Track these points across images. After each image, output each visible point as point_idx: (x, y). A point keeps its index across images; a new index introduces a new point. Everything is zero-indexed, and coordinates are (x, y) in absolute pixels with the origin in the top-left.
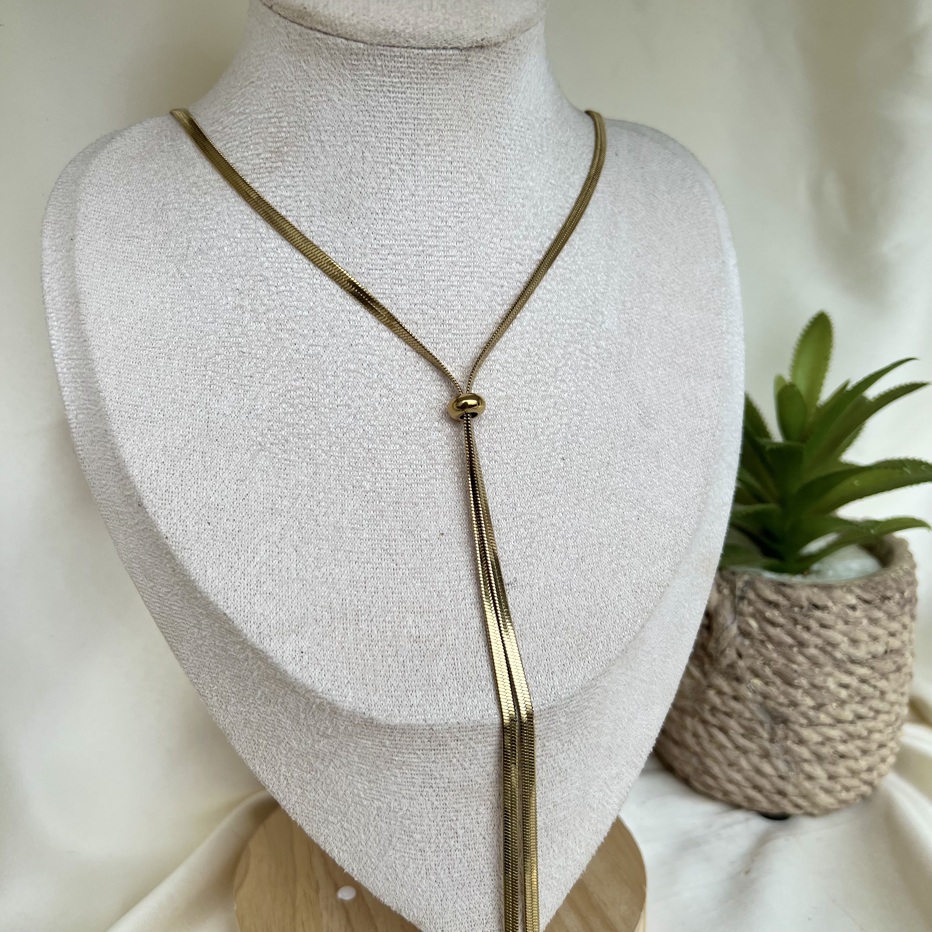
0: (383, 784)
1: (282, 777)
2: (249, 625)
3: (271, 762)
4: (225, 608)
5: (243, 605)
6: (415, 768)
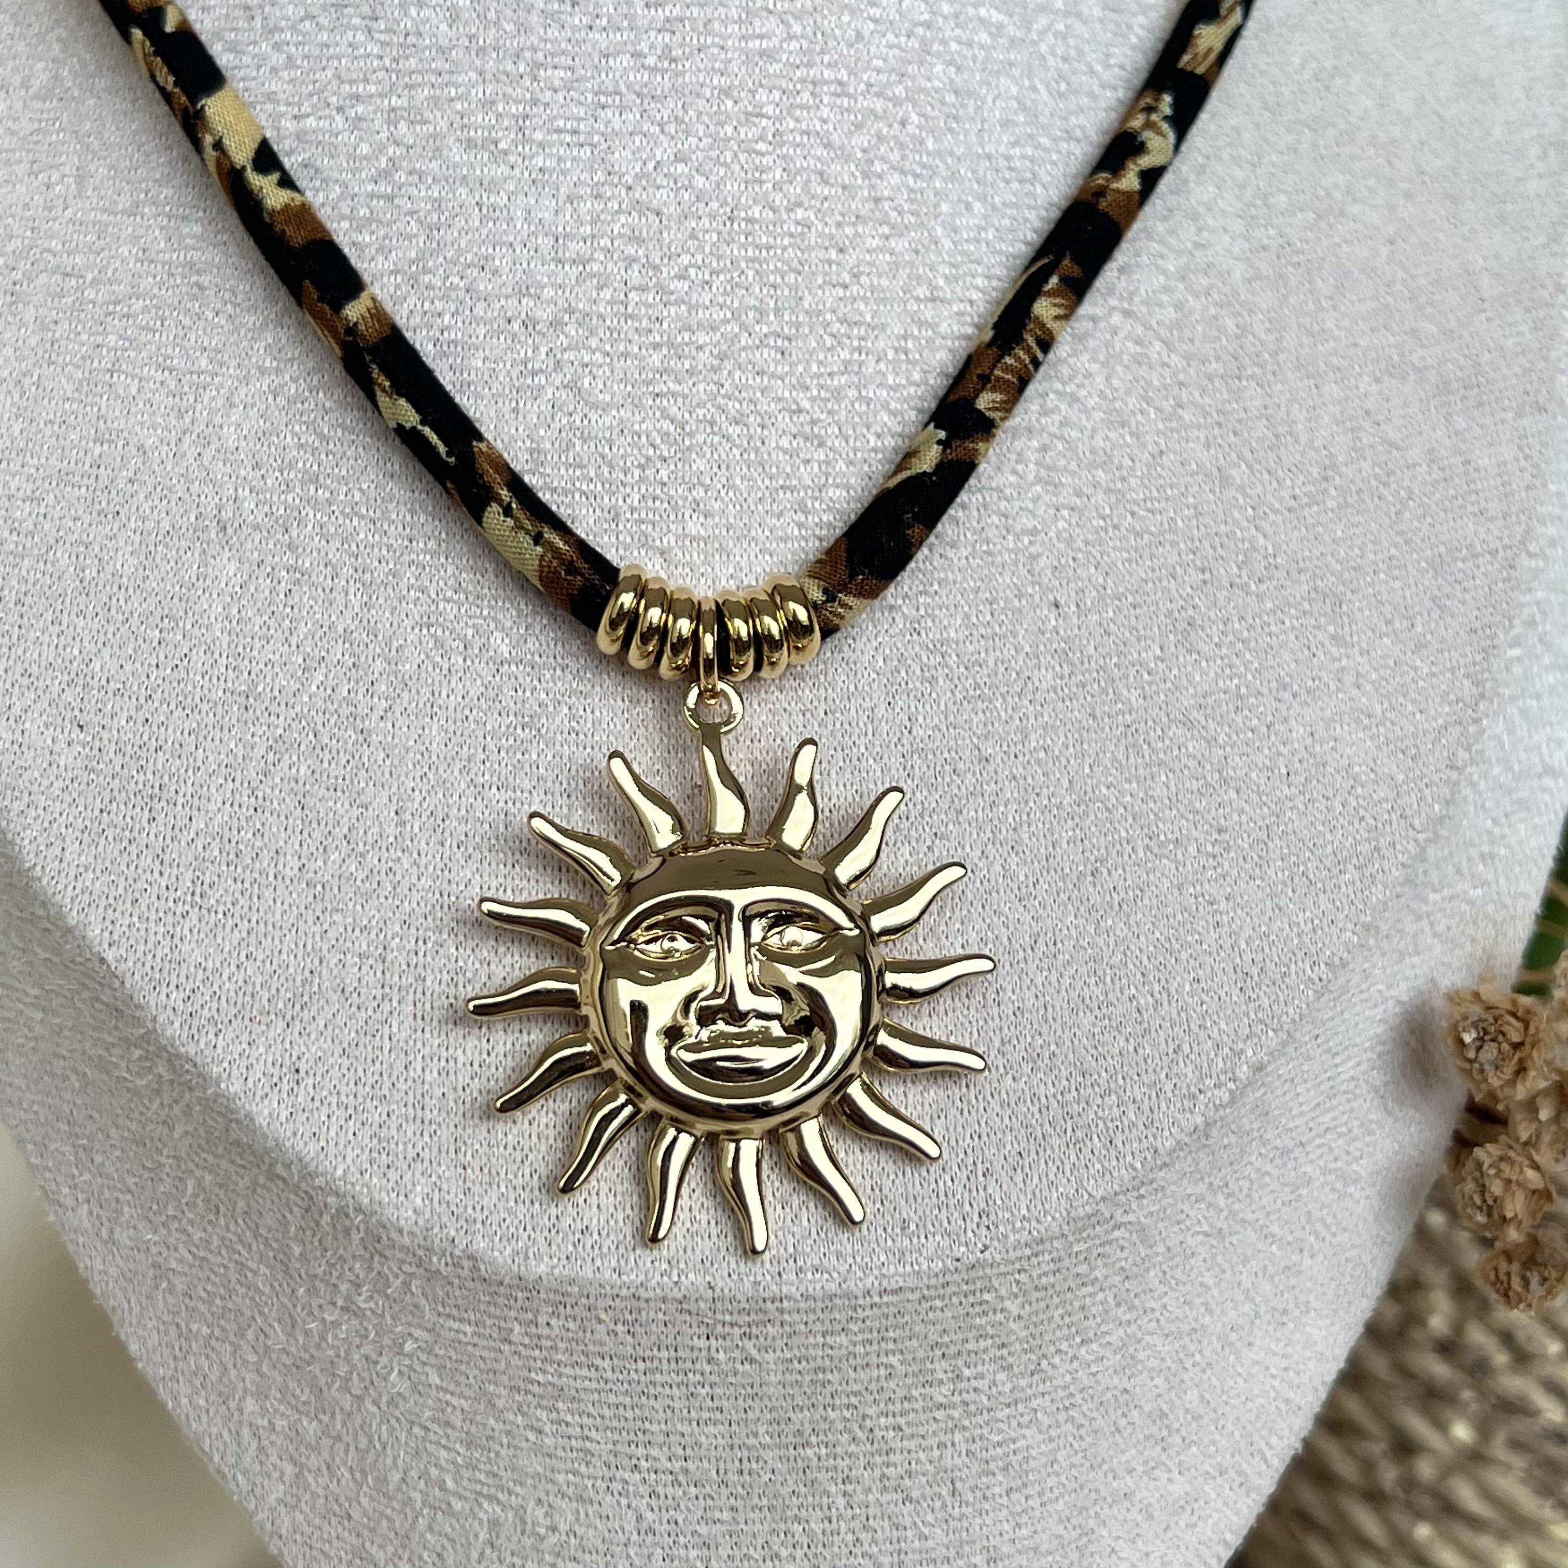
0: (503, 1452)
1: (246, 1432)
2: (164, 990)
3: (221, 1387)
4: (106, 946)
5: (152, 939)
6: (591, 1410)
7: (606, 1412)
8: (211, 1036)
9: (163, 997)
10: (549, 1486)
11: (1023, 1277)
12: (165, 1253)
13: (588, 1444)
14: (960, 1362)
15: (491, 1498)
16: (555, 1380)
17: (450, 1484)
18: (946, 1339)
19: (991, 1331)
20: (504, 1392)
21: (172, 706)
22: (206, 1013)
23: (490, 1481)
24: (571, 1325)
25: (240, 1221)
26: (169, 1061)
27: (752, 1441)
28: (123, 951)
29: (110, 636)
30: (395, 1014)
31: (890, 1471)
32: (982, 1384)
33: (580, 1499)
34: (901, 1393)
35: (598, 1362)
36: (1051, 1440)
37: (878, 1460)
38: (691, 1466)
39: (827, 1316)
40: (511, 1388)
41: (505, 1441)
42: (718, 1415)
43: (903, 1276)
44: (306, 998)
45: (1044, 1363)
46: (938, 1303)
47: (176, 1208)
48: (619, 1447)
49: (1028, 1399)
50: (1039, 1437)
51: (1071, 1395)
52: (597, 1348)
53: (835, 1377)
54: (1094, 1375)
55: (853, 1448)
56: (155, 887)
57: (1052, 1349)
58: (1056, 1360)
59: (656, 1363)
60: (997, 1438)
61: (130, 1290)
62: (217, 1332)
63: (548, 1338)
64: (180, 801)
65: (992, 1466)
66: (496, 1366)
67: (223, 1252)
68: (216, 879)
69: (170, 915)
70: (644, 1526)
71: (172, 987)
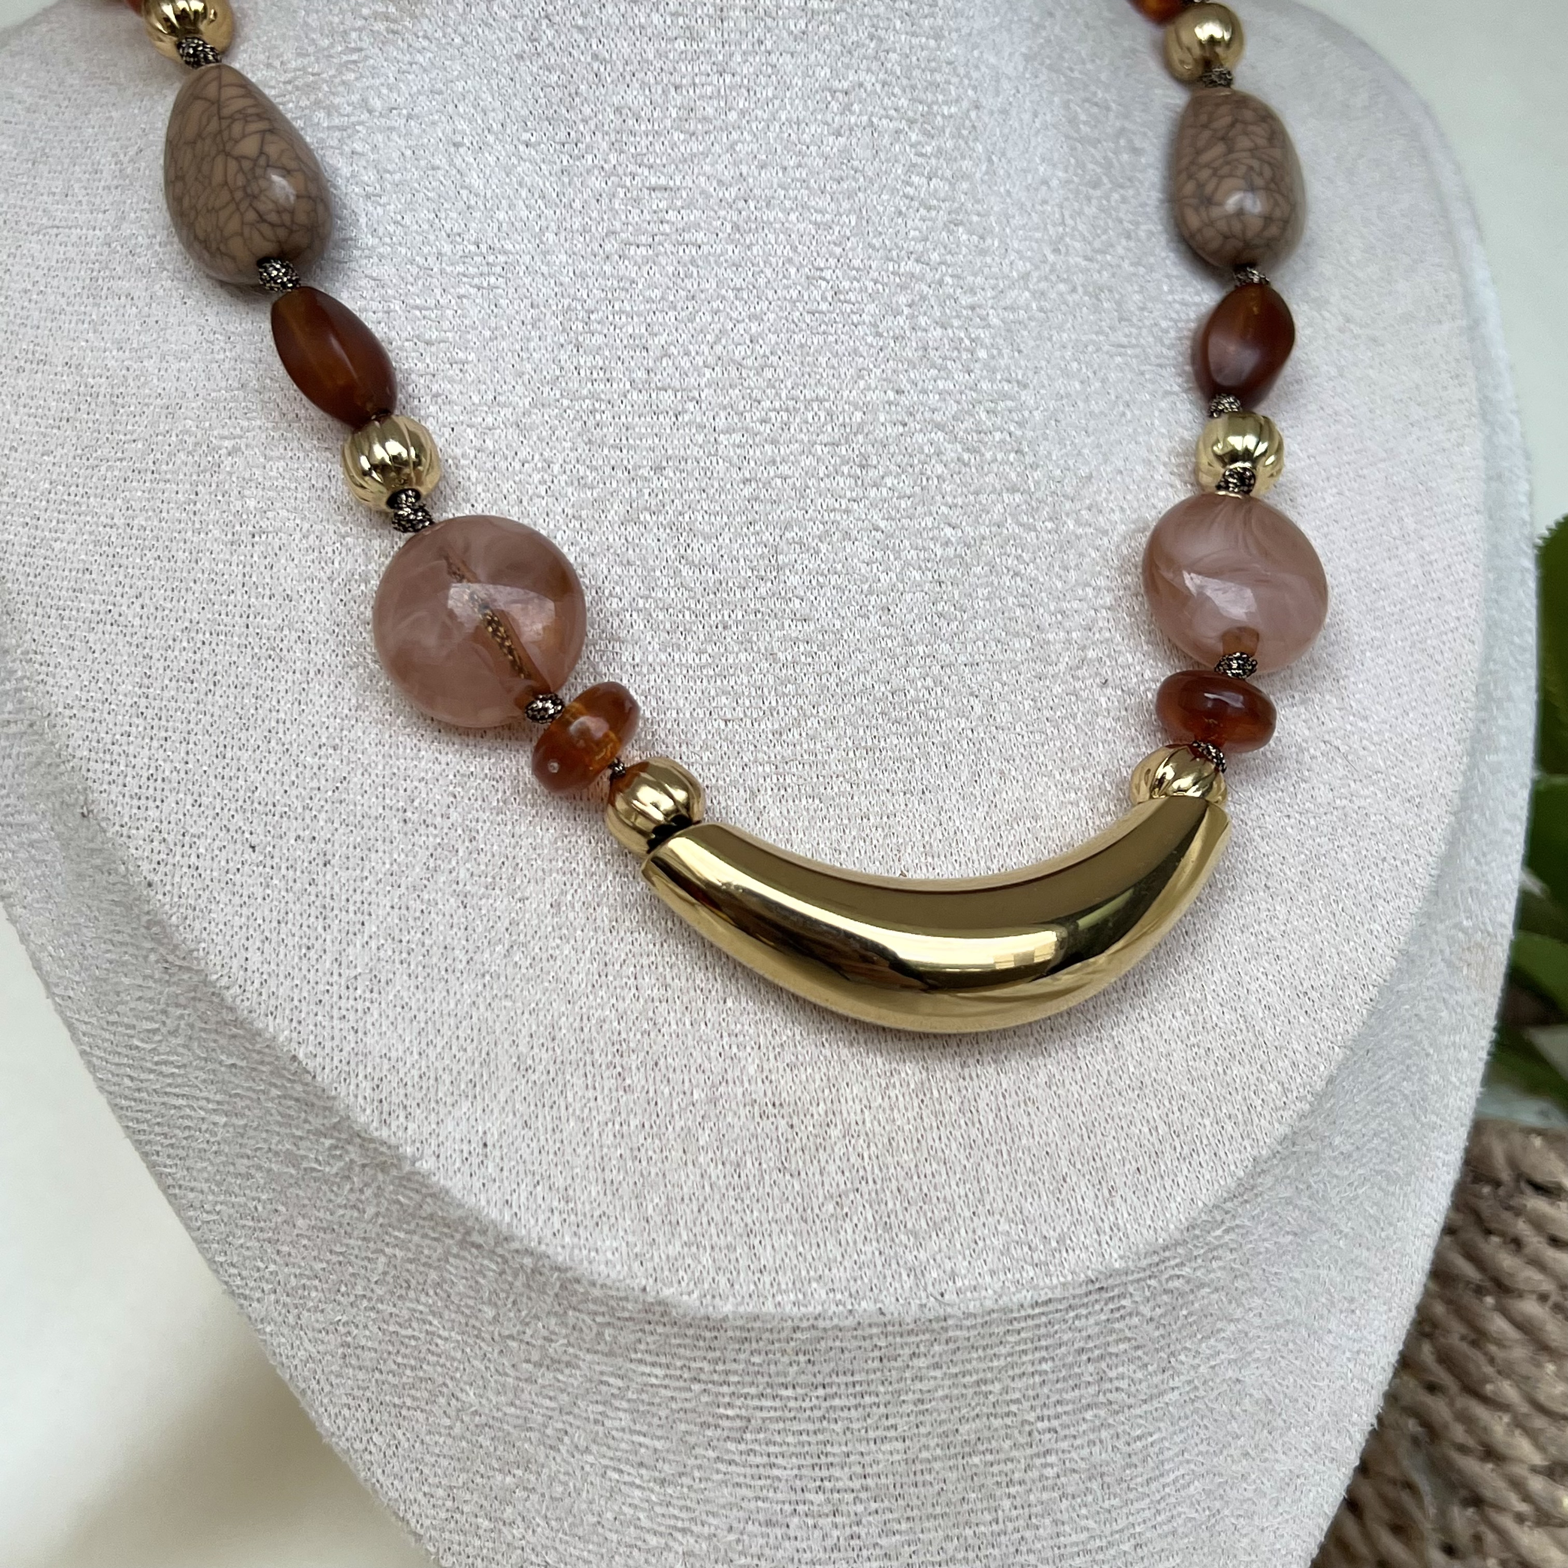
0: (696, 1485)
4: (295, 1043)
5: (338, 1035)
7: (790, 1439)
8: (402, 1119)
9: (352, 1087)
10: (741, 1514)
11: (1152, 1282)
12: (355, 1332)
13: (775, 1472)
14: (1103, 1365)
15: (684, 1531)
16: (743, 1412)
17: (645, 1523)
18: (1091, 1344)
19: (1129, 1334)
20: (696, 1429)
21: (336, 825)
22: (394, 1098)
23: (684, 1515)
24: (756, 1359)
25: (431, 1292)
26: (361, 1146)
27: (925, 1455)
28: (311, 1048)
29: (272, 765)
30: (569, 1086)
31: (1050, 1472)
32: (1123, 1384)
33: (769, 1523)
34: (1054, 1398)
35: (784, 1392)
36: (1181, 1431)
37: (1038, 1462)
38: (869, 1481)
39: (987, 1330)
40: (703, 1424)
41: (697, 1474)
42: (892, 1433)
43: (1053, 1288)
44: (485, 1078)
45: (1173, 1360)
46: (1084, 1311)
47: (365, 1289)
48: (804, 1472)
49: (1161, 1394)
50: (1171, 1429)
51: (1196, 1388)
52: (782, 1380)
53: (997, 1387)
54: (1213, 1367)
55: (1015, 1453)
56: (336, 987)
57: (1179, 1347)
58: (1182, 1357)
59: (835, 1389)
60: (1139, 1432)
61: (319, 1371)
62: (409, 1402)
63: (735, 1372)
64: (352, 909)
65: (1134, 1459)
66: (687, 1405)
67: (415, 1324)
68: (391, 976)
69: (352, 1012)
70: (829, 1543)
71: (361, 1077)
